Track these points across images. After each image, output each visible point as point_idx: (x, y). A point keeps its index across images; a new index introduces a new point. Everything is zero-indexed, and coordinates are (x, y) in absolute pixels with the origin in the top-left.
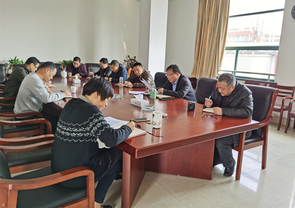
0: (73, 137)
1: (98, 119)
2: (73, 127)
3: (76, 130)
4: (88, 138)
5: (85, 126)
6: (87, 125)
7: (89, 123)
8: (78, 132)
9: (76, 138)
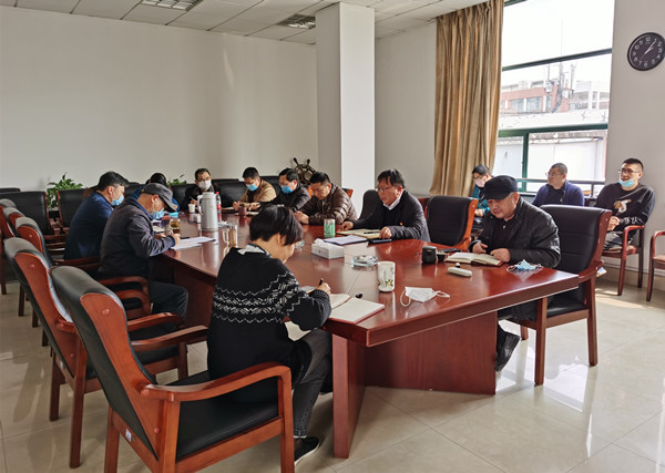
0: (245, 316)
1: (287, 283)
2: (244, 298)
3: (249, 303)
4: (270, 315)
5: (264, 296)
6: (268, 294)
7: (270, 291)
8: (253, 307)
9: (250, 316)
